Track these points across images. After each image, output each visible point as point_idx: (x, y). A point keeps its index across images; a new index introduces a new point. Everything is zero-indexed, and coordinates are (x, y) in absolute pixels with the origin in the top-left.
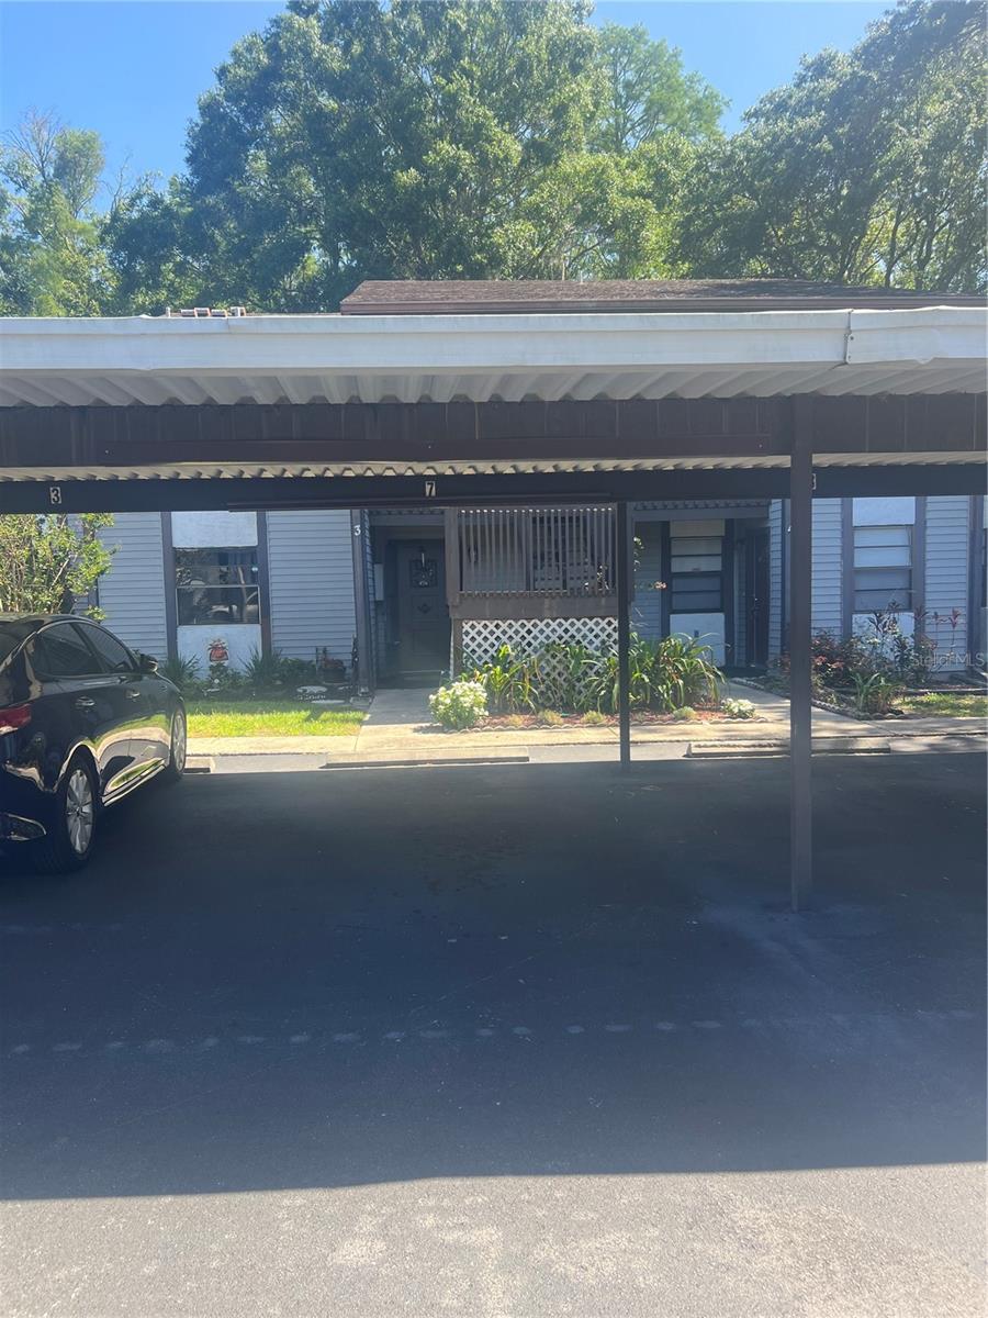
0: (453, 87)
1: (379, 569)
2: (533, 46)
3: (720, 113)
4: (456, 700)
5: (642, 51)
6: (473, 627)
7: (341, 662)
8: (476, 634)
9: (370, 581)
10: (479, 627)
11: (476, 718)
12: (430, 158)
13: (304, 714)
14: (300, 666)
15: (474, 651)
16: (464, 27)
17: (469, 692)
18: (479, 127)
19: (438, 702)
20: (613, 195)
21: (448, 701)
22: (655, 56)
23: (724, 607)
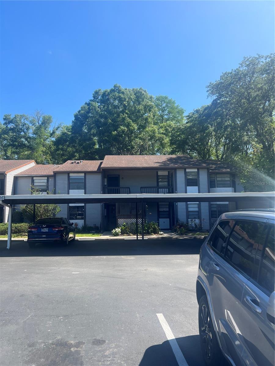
0: (124, 116)
1: (106, 210)
2: (141, 107)
3: (184, 112)
4: (116, 232)
5: (167, 101)
6: (120, 220)
7: (98, 227)
8: (121, 221)
9: (104, 212)
10: (121, 220)
11: (119, 234)
12: (119, 129)
13: (92, 234)
14: (91, 227)
15: (120, 224)
16: (127, 105)
17: (118, 230)
18: (129, 123)
19: (113, 232)
20: (157, 135)
21: (114, 232)
22: (170, 102)
23: (169, 217)
